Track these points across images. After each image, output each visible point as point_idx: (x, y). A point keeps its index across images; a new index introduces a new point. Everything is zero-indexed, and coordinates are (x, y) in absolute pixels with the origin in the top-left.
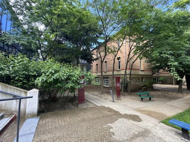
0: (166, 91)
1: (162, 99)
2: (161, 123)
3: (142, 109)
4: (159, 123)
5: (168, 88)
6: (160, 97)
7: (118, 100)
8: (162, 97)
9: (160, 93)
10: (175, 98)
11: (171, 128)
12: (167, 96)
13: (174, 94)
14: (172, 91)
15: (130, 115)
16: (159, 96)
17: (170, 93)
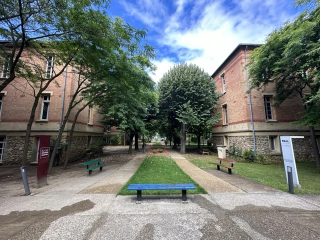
0: (117, 154)
1: (114, 165)
2: (118, 196)
3: (92, 187)
4: (116, 197)
5: (118, 151)
6: (112, 164)
7: (40, 187)
8: (114, 163)
9: (111, 158)
10: (126, 162)
11: (127, 196)
12: (118, 160)
13: (125, 157)
14: (123, 154)
15: (74, 206)
16: (110, 163)
17: (122, 156)
